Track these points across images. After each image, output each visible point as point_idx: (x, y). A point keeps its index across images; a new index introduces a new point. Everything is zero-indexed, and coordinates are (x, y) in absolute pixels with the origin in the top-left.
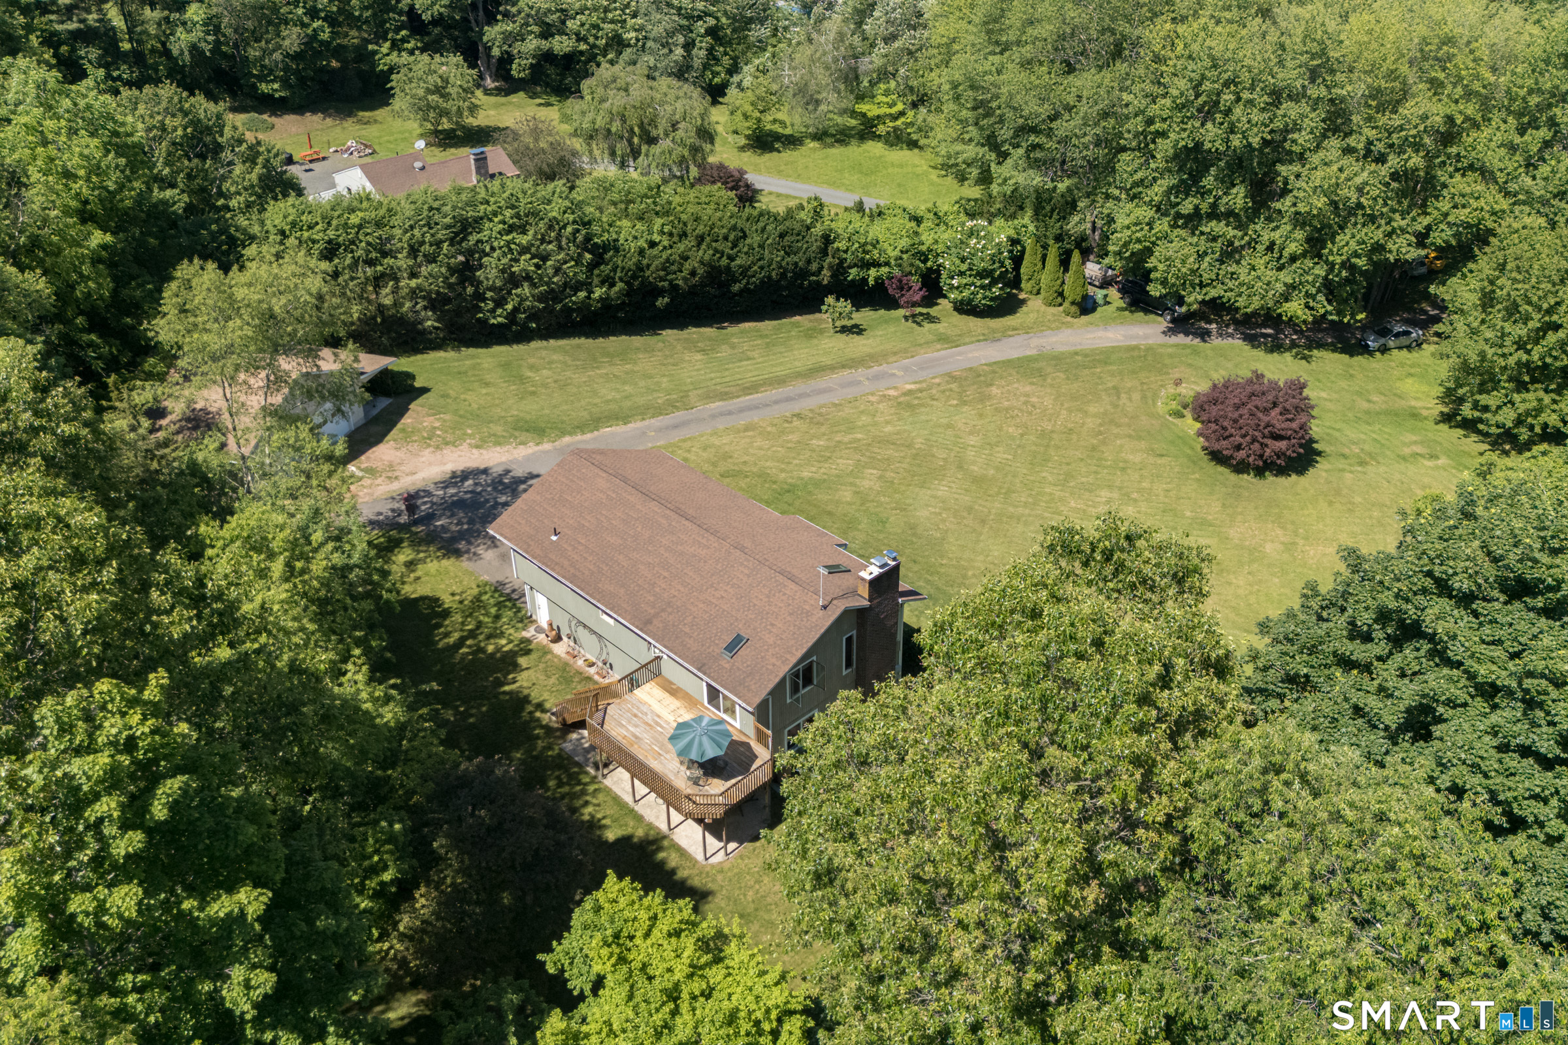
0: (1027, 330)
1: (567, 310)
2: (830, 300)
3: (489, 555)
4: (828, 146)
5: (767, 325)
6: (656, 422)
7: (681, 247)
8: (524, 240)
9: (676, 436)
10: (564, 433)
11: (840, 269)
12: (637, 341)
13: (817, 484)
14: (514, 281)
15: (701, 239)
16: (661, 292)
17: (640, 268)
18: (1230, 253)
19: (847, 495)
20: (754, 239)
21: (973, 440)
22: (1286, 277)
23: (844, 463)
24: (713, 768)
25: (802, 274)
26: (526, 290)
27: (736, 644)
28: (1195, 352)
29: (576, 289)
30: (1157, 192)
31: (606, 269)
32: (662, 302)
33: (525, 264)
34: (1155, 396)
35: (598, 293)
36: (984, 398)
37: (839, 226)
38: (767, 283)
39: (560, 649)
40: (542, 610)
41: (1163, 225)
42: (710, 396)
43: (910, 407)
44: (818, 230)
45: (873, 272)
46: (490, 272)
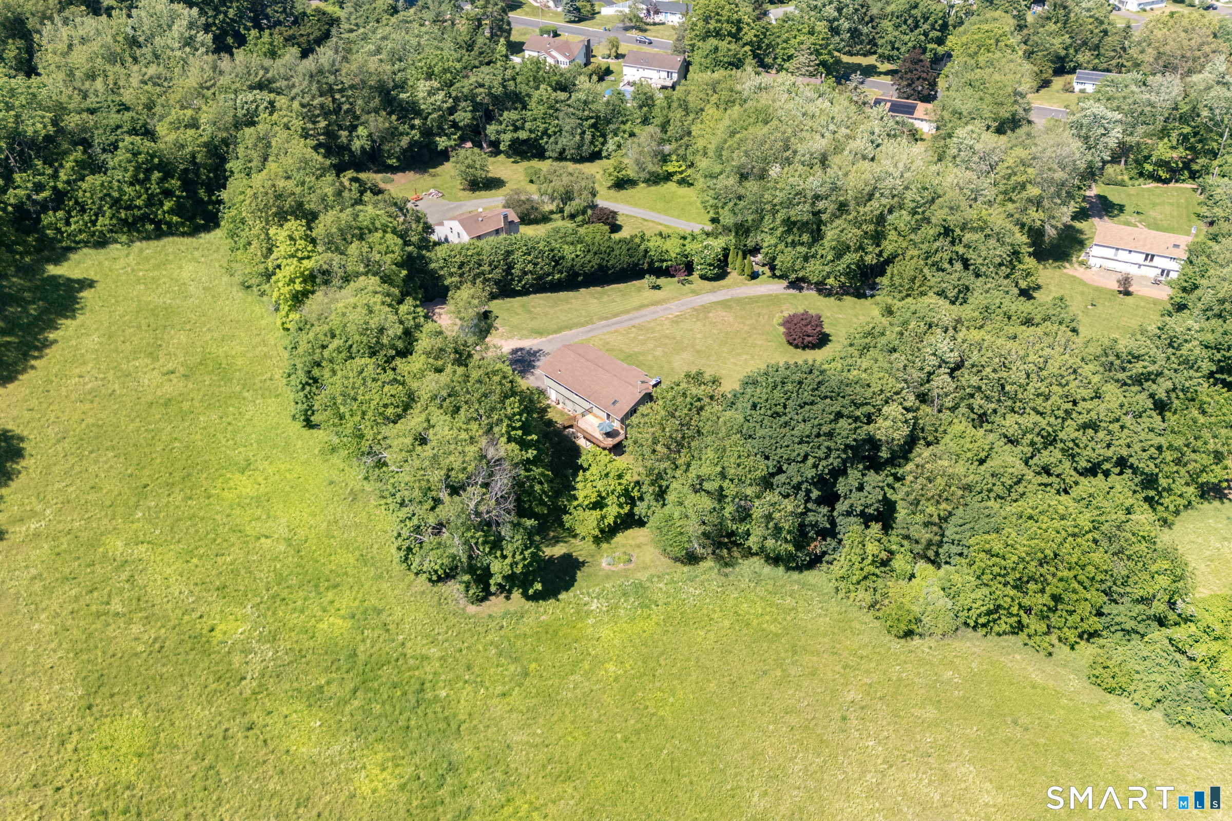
0: (728, 287)
1: (545, 283)
2: (647, 276)
3: (532, 378)
4: (649, 186)
5: (622, 286)
6: (582, 329)
7: (588, 257)
8: (530, 258)
9: (590, 335)
10: (549, 334)
11: (651, 263)
12: (571, 294)
13: (640, 353)
14: (525, 273)
15: (595, 253)
16: (580, 275)
17: (572, 266)
18: (806, 259)
19: (650, 357)
20: (617, 252)
21: (699, 336)
22: (827, 269)
23: (650, 346)
24: (608, 435)
25: (637, 265)
26: (529, 276)
27: (615, 403)
28: (795, 296)
29: (548, 275)
30: (778, 233)
31: (559, 267)
32: (580, 278)
33: (530, 267)
34: (774, 317)
35: (557, 276)
36: (706, 318)
37: (651, 244)
38: (622, 269)
39: (560, 407)
40: (553, 395)
41: (781, 246)
42: (601, 319)
43: (677, 322)
44: (642, 247)
45: (665, 264)
46: (516, 272)
